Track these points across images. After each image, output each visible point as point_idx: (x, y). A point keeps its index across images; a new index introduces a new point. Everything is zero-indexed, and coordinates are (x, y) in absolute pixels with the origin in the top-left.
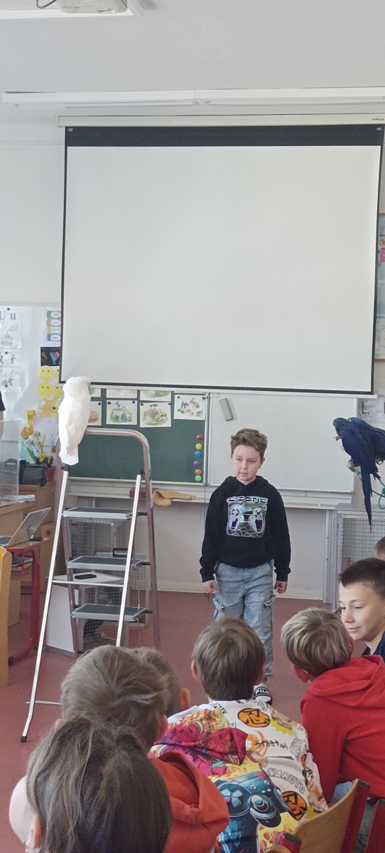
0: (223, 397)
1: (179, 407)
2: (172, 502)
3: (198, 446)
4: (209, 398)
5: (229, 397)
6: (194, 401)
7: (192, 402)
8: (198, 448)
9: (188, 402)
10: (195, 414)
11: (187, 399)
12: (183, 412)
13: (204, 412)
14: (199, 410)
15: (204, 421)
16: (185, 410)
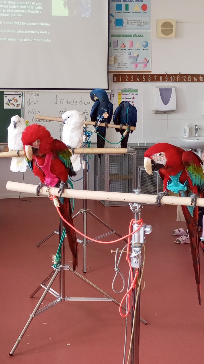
1: (7, 102)
4: (23, 95)
6: (15, 98)
7: (14, 99)
9: (11, 99)
10: (16, 105)
11: (11, 97)
12: (9, 105)
13: (20, 104)
14: (18, 103)
15: (21, 109)
16: (10, 103)
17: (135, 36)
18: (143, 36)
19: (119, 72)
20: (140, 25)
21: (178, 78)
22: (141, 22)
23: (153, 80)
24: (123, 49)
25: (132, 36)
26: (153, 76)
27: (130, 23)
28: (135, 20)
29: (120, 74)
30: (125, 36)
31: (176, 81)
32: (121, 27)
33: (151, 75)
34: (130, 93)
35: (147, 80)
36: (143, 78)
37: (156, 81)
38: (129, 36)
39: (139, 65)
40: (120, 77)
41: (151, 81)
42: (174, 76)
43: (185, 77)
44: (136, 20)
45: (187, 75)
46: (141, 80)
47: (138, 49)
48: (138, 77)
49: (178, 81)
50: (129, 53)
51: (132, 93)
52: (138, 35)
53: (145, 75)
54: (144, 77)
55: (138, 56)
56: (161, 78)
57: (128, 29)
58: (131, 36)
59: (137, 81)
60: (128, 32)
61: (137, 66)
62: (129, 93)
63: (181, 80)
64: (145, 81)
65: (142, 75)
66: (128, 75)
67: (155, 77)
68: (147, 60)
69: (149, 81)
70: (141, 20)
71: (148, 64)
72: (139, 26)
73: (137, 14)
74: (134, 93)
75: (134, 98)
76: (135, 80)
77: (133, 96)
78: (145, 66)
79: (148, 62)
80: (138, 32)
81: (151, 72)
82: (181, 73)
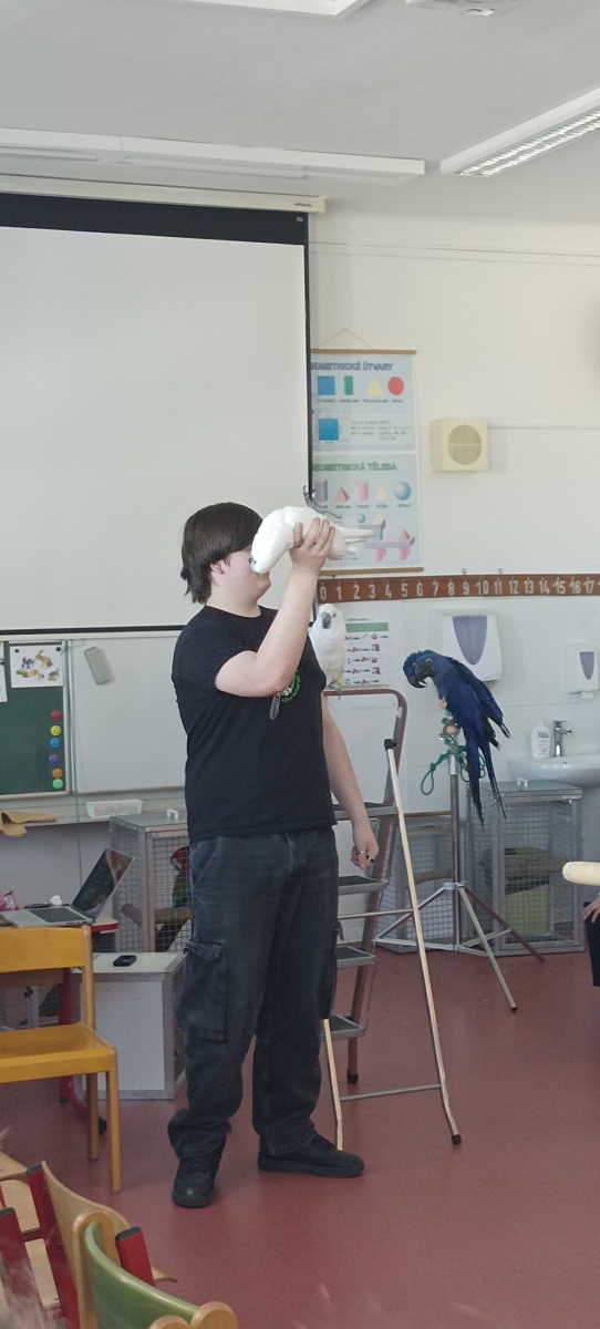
0: (89, 645)
1: (19, 668)
2: (27, 828)
3: (55, 730)
4: (67, 648)
5: (99, 645)
6: (43, 654)
7: (39, 657)
8: (54, 734)
9: (33, 657)
10: (47, 676)
11: (31, 652)
12: (25, 675)
13: (60, 673)
14: (52, 669)
15: (61, 687)
16: (28, 671)
17: (374, 466)
18: (394, 467)
19: (333, 573)
20: (386, 436)
21: (498, 584)
22: (387, 426)
23: (428, 594)
24: (342, 507)
25: (367, 467)
26: (427, 581)
27: (357, 431)
28: (371, 423)
29: (338, 577)
30: (346, 467)
31: (492, 594)
32: (336, 442)
33: (423, 579)
34: (368, 633)
35: (412, 595)
36: (403, 589)
37: (438, 596)
38: (356, 467)
39: (388, 550)
40: (339, 589)
41: (424, 597)
42: (486, 582)
43: (516, 582)
44: (375, 423)
45: (521, 578)
46: (397, 596)
47: (385, 506)
48: (388, 586)
49: (499, 595)
50: (360, 518)
51: (372, 633)
52: (384, 465)
53: (407, 580)
54: (403, 585)
55: (383, 525)
56: (451, 587)
57: (354, 447)
58: (363, 468)
59: (387, 598)
60: (354, 455)
61: (382, 553)
62: (363, 634)
63: (506, 593)
64: (408, 597)
65: (399, 580)
66: (359, 581)
67: (434, 583)
68: (408, 537)
69: (418, 597)
70: (389, 422)
71: (412, 548)
72: (383, 439)
73: (377, 404)
74: (378, 634)
75: (377, 649)
76: (380, 597)
77: (375, 642)
78: (405, 553)
79: (413, 541)
80: (382, 456)
81: (421, 570)
82: (504, 573)
